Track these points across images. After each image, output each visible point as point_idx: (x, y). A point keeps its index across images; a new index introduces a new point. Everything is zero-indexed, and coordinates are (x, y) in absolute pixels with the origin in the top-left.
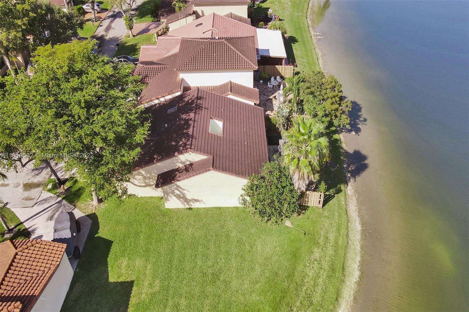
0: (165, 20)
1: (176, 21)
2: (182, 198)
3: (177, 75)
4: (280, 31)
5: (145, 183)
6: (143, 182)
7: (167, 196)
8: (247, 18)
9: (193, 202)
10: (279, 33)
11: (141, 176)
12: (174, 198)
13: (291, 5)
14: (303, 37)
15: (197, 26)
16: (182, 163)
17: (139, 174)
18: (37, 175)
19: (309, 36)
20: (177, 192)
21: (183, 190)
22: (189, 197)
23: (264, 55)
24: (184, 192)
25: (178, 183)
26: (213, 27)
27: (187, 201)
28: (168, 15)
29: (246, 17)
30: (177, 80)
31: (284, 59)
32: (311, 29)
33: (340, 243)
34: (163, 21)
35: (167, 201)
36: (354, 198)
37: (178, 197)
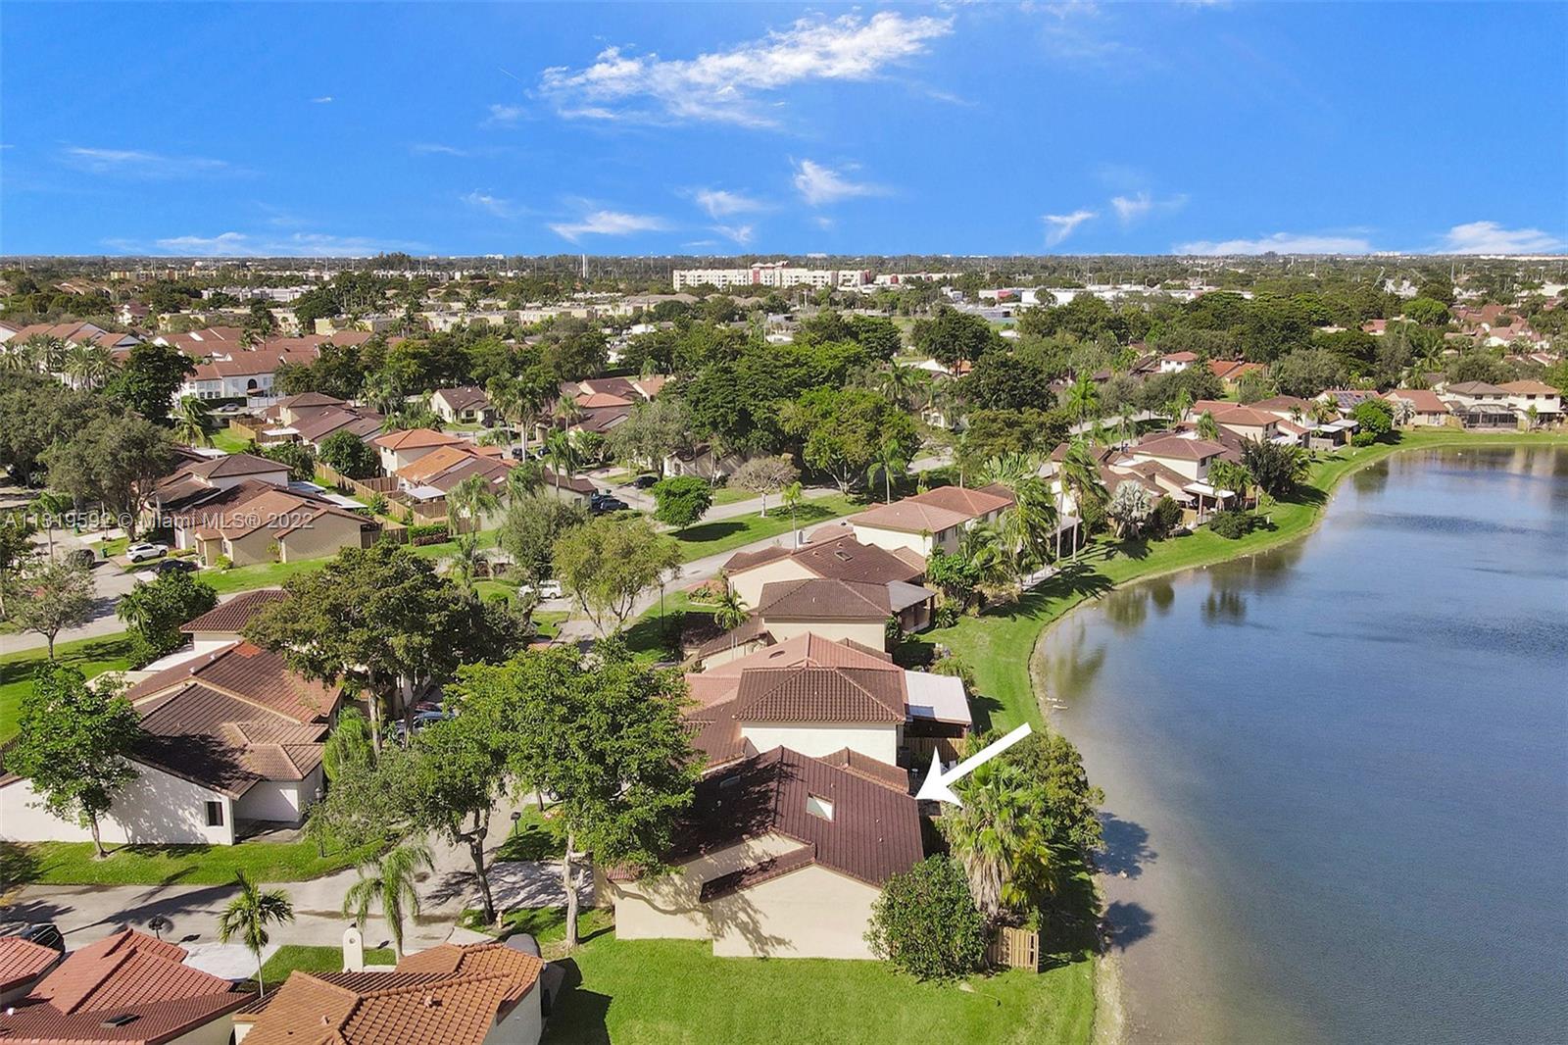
0: (696, 652)
1: (722, 651)
2: (751, 931)
3: (734, 731)
4: (959, 679)
5: (676, 904)
6: (671, 902)
7: (722, 925)
8: (883, 651)
9: (773, 945)
10: (957, 683)
11: (672, 885)
12: (736, 931)
13: (991, 641)
14: (1015, 701)
15: (771, 656)
16: (755, 859)
17: (669, 881)
18: (439, 904)
19: (1032, 702)
20: (742, 916)
21: (755, 912)
22: (765, 932)
23: (922, 715)
24: (759, 917)
25: (747, 893)
26: (809, 655)
27: (761, 940)
28: (702, 642)
29: (882, 649)
30: (737, 740)
31: (965, 726)
32: (1037, 690)
33: (1076, 1032)
34: (689, 653)
35: (718, 938)
36: (1114, 977)
37: (744, 928)
